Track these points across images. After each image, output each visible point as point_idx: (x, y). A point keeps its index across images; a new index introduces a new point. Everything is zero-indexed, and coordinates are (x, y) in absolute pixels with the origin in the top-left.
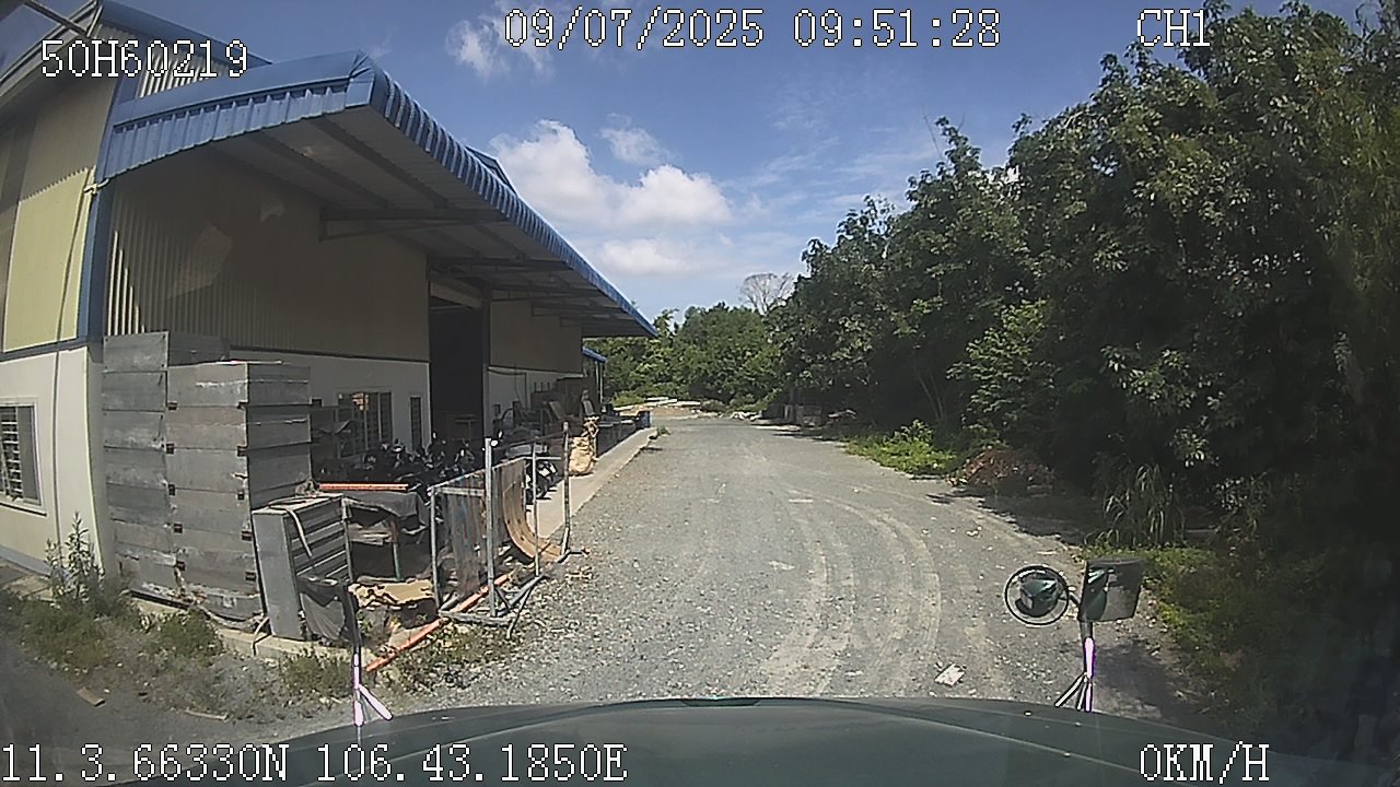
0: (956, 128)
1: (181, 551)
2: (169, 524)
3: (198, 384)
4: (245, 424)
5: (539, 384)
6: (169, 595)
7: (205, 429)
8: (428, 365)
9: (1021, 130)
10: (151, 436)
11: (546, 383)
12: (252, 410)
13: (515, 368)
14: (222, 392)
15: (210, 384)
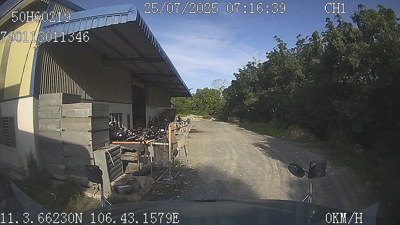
0: (280, 38)
1: (67, 164)
2: (62, 156)
3: (74, 110)
4: (91, 123)
5: (160, 111)
6: (62, 178)
7: (76, 125)
8: (132, 105)
9: (299, 38)
10: (56, 127)
11: (162, 111)
12: (94, 118)
13: (154, 106)
14: (82, 113)
15: (78, 110)
